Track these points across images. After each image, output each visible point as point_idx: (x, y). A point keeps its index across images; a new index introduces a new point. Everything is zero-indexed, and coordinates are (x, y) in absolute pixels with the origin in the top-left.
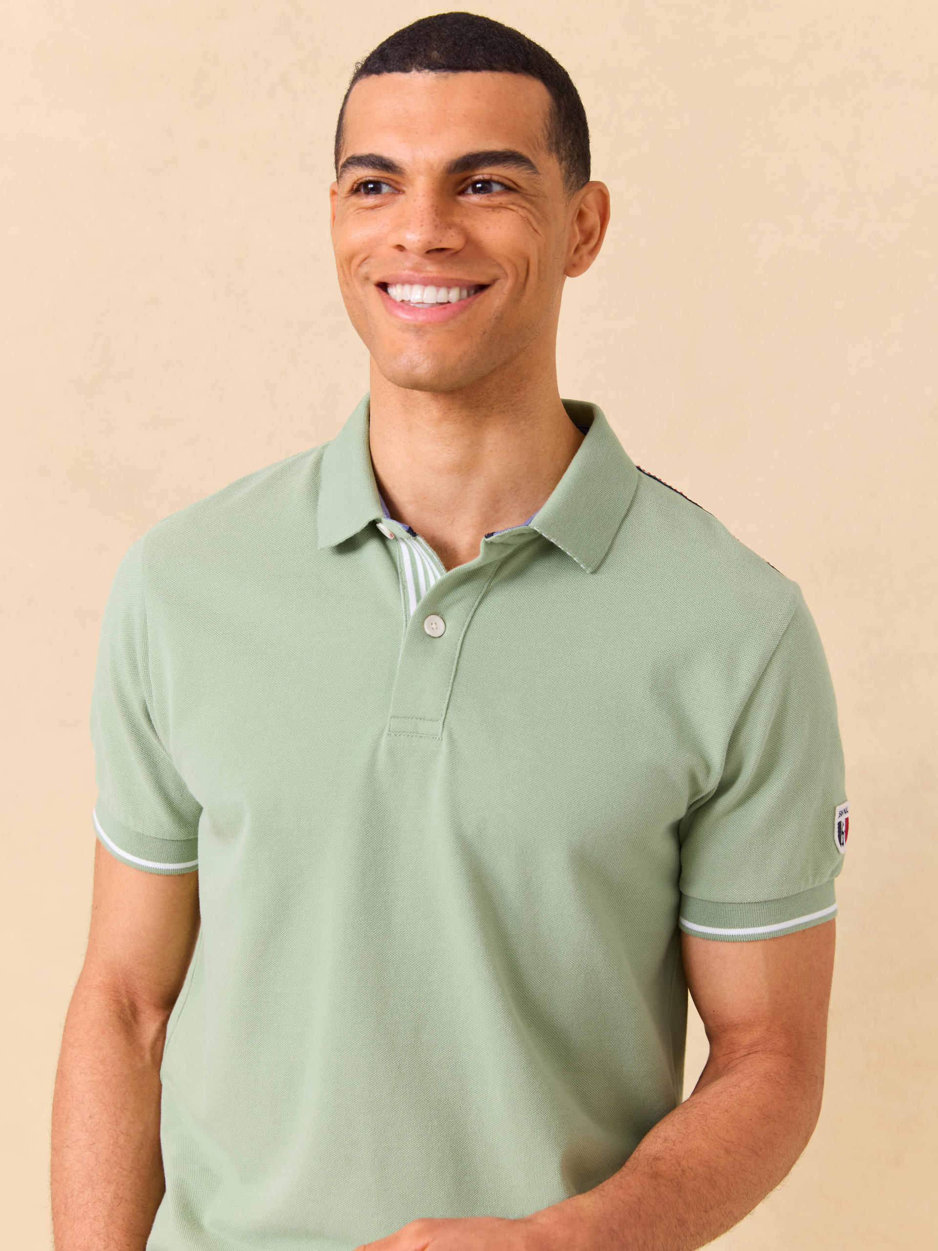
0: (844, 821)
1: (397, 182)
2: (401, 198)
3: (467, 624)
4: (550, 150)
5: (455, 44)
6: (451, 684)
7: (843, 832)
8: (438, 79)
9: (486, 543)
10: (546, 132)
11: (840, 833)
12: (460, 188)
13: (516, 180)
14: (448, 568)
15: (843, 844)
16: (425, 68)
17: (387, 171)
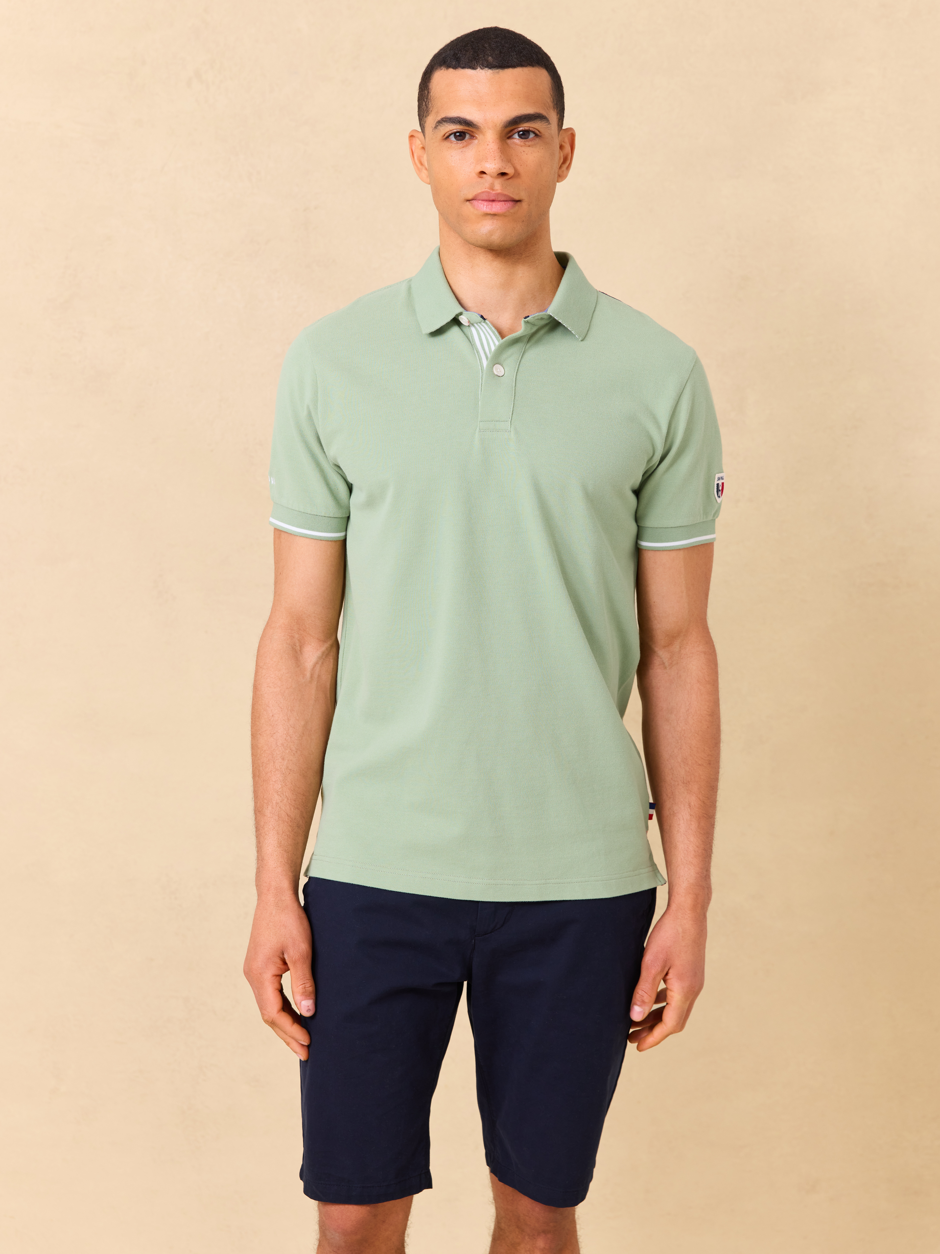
0: (720, 484)
1: (472, 132)
2: (476, 141)
3: (517, 368)
4: (554, 108)
5: (501, 52)
6: (513, 401)
7: (720, 490)
8: (494, 74)
9: (525, 321)
10: (552, 99)
11: (718, 490)
12: (509, 135)
13: (540, 130)
14: (502, 338)
15: (720, 497)
16: (486, 67)
17: (468, 126)
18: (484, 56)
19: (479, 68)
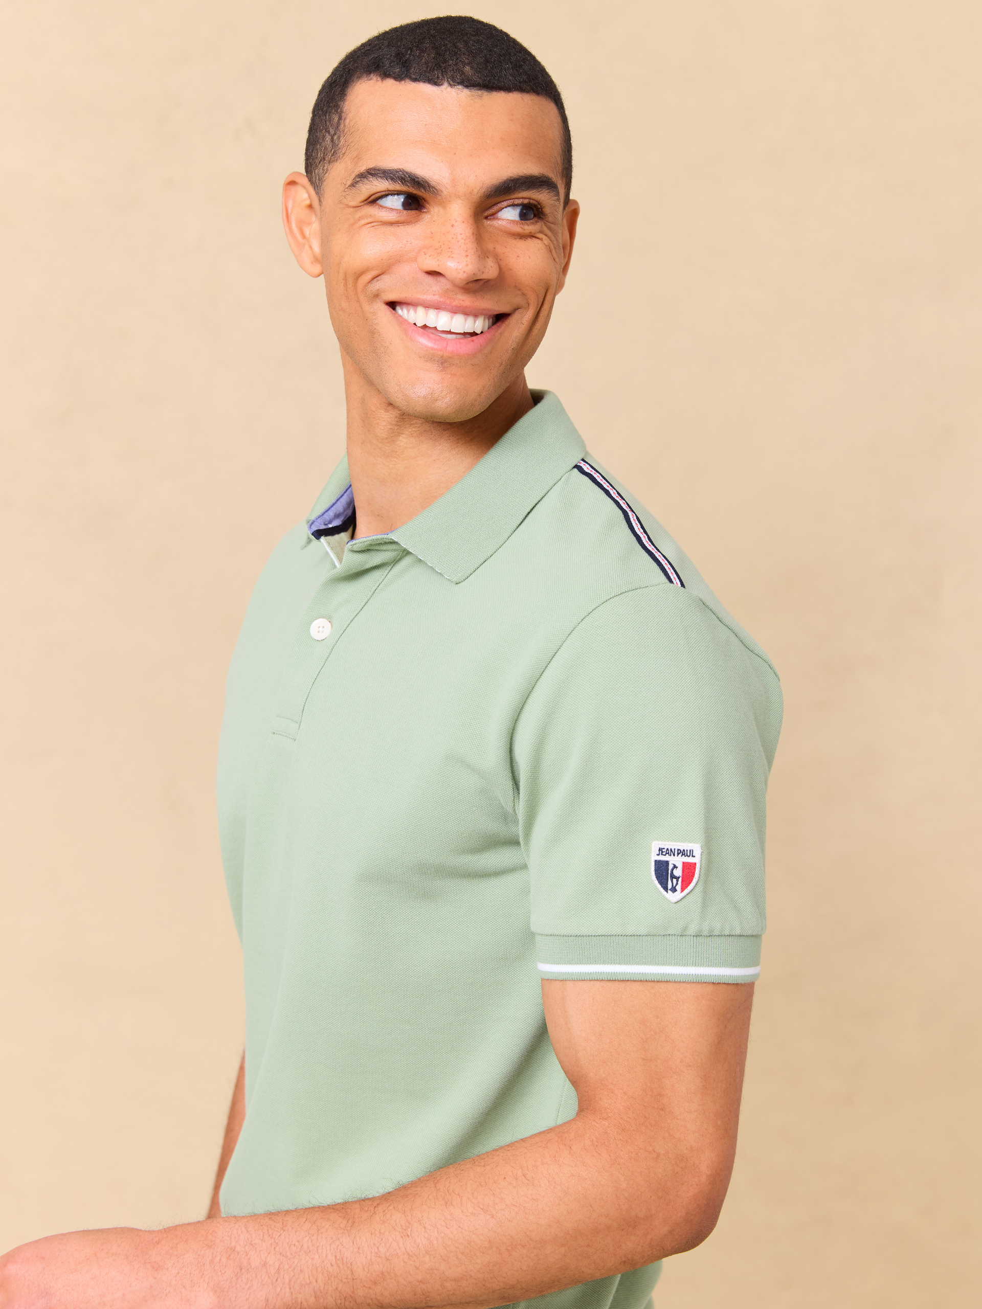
3: (344, 628)
4: (563, 175)
6: (310, 687)
8: (473, 98)
10: (562, 158)
18: (456, 64)
19: (446, 85)
